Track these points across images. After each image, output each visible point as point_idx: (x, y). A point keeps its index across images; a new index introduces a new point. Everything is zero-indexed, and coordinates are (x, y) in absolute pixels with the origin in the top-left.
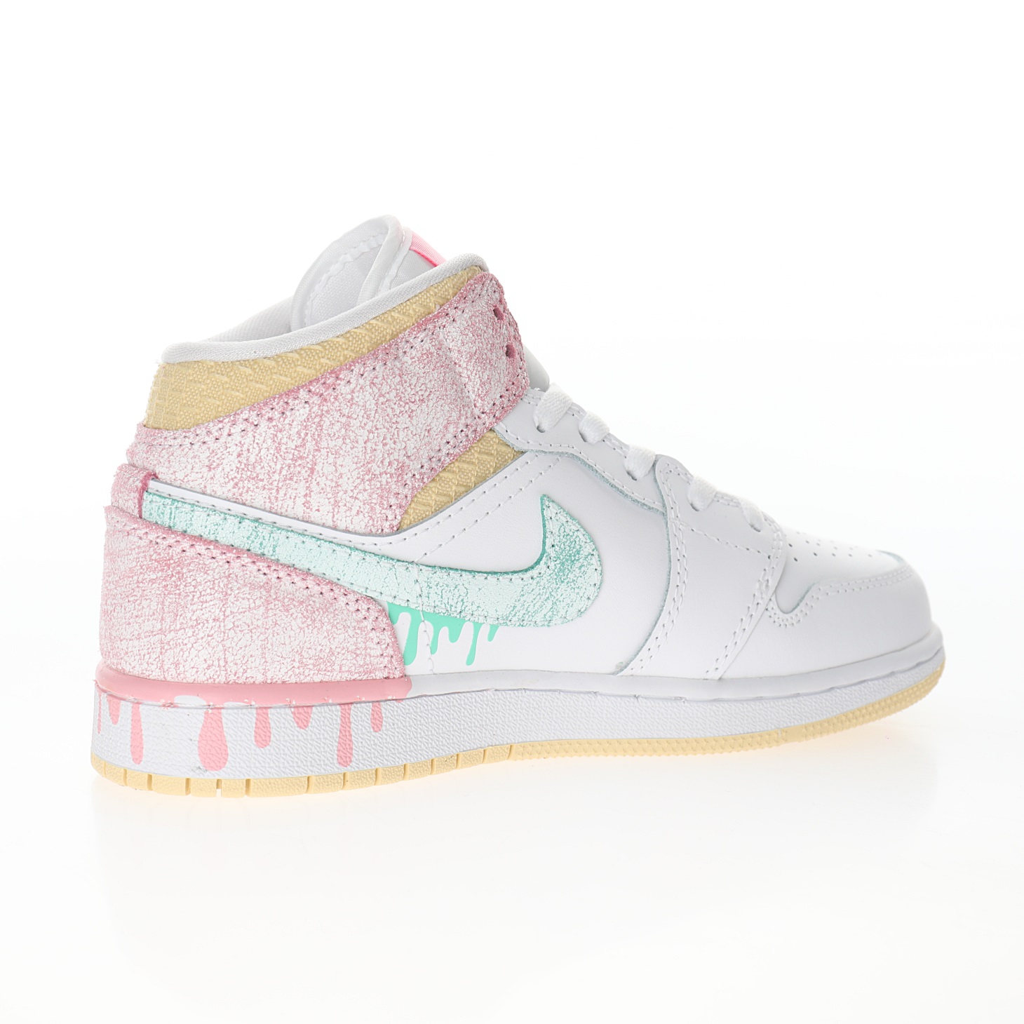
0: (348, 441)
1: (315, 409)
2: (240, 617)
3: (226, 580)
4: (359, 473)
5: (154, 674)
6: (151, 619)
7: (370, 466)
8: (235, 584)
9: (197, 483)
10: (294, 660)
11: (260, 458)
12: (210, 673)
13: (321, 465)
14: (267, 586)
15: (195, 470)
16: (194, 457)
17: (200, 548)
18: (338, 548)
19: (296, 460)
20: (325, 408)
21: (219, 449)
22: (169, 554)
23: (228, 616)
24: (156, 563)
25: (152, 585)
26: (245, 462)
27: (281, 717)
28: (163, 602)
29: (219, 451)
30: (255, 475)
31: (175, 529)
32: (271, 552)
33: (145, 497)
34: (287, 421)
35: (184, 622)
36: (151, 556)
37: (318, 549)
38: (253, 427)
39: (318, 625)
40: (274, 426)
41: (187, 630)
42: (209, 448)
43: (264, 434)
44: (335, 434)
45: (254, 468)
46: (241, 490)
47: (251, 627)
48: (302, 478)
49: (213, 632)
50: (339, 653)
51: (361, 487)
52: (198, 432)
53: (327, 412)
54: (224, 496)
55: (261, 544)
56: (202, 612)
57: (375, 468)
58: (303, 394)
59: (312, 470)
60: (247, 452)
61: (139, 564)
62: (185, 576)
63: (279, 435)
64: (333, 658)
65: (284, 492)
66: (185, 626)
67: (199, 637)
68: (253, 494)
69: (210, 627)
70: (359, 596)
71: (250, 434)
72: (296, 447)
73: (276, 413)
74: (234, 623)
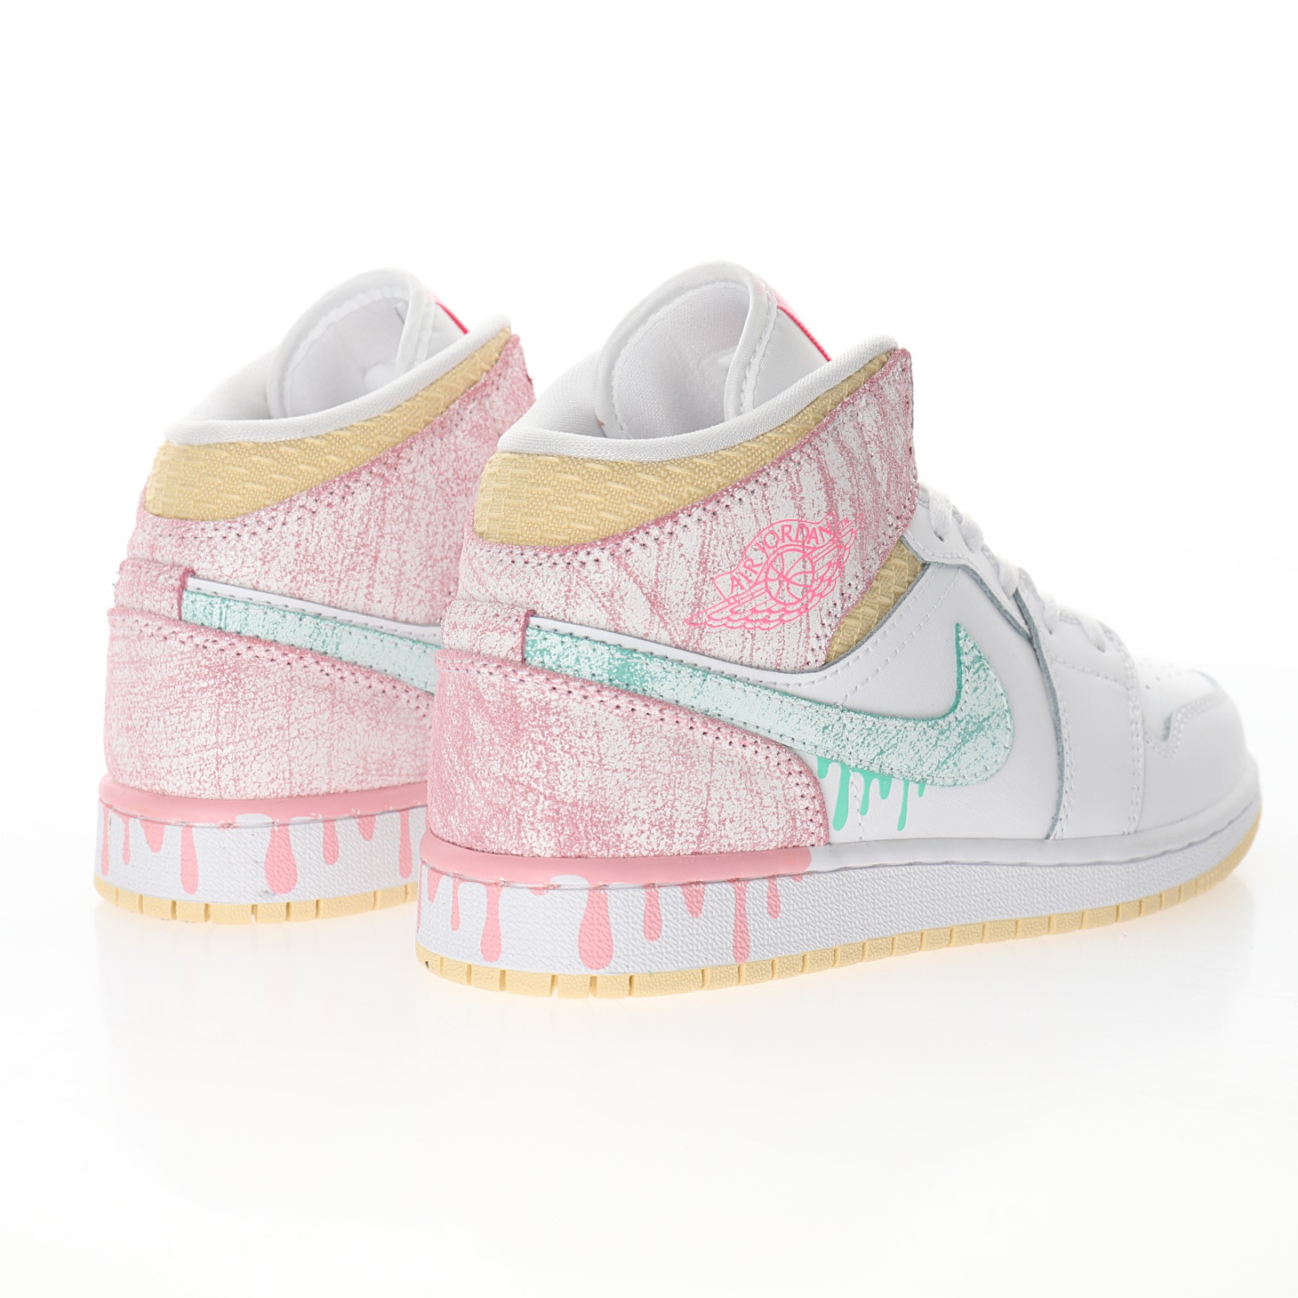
0: (411, 525)
1: (378, 491)
2: (304, 723)
3: (288, 684)
4: (422, 559)
5: (207, 792)
6: (203, 732)
7: (432, 550)
8: (299, 687)
9: (249, 578)
10: (358, 767)
11: (321, 548)
12: (274, 786)
13: (384, 552)
14: (331, 688)
15: (245, 564)
16: (244, 550)
17: (259, 650)
18: (400, 642)
19: (359, 549)
20: (388, 490)
21: (273, 540)
22: (221, 658)
23: (292, 723)
24: (207, 670)
25: (202, 694)
26: (304, 553)
27: (347, 829)
28: (218, 712)
29: (273, 543)
30: (315, 567)
31: (228, 630)
32: (334, 650)
33: (184, 596)
34: (348, 506)
35: (245, 733)
36: (199, 662)
37: (381, 644)
38: (311, 514)
39: (382, 726)
40: (335, 512)
41: (248, 741)
42: (261, 539)
43: (323, 521)
44: (398, 518)
45: (314, 559)
46: (300, 583)
47: (317, 734)
48: (365, 568)
49: (277, 741)
50: (400, 755)
51: (424, 574)
52: (246, 522)
53: (390, 494)
54: (279, 591)
55: (324, 642)
56: (264, 721)
57: (437, 553)
58: (365, 476)
59: (376, 558)
60: (305, 542)
61: (183, 672)
62: (243, 682)
63: (341, 522)
64: (395, 761)
65: (346, 584)
66: (246, 737)
67: (262, 748)
68: (312, 588)
69: (273, 736)
70: (419, 692)
71: (308, 522)
72: (359, 534)
73: (337, 497)
74: (298, 731)
